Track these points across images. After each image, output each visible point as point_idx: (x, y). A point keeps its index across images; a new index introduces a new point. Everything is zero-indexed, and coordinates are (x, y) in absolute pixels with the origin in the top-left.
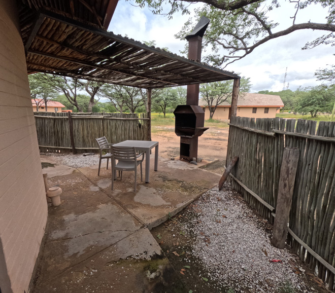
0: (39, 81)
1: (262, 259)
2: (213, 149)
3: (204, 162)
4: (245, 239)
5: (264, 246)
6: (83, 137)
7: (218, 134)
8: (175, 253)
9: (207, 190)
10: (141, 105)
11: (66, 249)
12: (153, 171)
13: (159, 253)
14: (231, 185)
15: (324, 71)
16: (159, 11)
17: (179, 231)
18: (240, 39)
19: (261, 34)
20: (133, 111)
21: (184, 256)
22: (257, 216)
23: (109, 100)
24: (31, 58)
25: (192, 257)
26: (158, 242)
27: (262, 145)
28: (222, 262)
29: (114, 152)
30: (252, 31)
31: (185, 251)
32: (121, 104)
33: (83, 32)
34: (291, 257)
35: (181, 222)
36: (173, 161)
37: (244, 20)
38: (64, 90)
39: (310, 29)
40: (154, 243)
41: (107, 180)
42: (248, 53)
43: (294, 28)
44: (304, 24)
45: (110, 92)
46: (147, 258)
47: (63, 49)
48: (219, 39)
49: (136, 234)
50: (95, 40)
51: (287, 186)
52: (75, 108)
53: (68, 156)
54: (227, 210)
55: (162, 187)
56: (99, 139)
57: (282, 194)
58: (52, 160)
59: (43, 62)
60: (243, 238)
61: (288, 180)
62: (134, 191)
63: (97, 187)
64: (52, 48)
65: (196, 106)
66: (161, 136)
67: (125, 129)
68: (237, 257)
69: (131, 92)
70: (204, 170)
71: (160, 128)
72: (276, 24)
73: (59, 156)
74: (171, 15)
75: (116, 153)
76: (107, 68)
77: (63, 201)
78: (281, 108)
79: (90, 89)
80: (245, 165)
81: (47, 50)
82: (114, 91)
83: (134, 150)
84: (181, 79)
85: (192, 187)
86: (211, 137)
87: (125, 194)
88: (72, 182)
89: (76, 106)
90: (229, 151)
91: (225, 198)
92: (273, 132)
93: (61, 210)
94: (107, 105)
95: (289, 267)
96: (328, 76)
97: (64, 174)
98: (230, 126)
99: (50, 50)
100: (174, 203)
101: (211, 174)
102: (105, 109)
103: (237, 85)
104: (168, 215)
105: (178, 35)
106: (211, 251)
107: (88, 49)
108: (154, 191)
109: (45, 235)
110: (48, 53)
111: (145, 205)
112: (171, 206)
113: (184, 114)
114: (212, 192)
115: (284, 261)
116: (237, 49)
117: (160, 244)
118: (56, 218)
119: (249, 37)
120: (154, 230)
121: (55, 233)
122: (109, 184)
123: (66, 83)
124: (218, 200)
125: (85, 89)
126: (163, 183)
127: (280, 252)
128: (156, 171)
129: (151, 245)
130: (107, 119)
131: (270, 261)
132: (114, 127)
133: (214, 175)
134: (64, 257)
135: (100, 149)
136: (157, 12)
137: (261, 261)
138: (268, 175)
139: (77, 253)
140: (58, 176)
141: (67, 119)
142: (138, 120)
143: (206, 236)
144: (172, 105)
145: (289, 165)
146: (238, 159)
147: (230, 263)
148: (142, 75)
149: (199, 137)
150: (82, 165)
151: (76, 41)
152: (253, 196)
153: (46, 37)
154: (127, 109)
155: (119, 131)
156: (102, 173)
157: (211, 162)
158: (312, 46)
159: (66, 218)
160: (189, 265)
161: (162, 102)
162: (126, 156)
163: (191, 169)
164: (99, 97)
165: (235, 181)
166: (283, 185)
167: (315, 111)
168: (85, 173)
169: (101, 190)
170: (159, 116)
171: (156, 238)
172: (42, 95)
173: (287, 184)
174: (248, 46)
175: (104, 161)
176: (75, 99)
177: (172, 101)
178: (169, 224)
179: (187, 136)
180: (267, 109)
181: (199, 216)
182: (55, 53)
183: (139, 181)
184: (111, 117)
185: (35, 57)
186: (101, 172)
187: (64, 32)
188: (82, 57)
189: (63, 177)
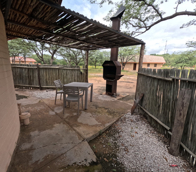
0: (20, 46)
1: (164, 164)
2: (125, 88)
3: (121, 96)
4: (151, 149)
5: (164, 154)
6: (46, 80)
7: (127, 79)
8: (105, 159)
9: (123, 114)
10: (82, 61)
11: (30, 158)
12: (89, 102)
13: (95, 161)
14: (139, 111)
15: (191, 42)
16: (94, 2)
17: (107, 143)
18: (143, 21)
19: (155, 19)
20: (77, 65)
21: (111, 162)
22: (157, 132)
23: (63, 58)
24: (11, 27)
25: (117, 163)
26: (93, 151)
27: (161, 86)
28: (138, 166)
29: (65, 90)
30: (150, 16)
31: (112, 158)
32: (70, 60)
33: (43, 6)
34: (184, 163)
35: (108, 136)
36: (102, 95)
37: (145, 10)
38: (35, 51)
39: (186, 15)
40: (91, 153)
41: (60, 107)
42: (147, 30)
43: (177, 14)
44: (183, 12)
45: (63, 53)
46: (86, 165)
47: (30, 20)
48: (130, 21)
49: (79, 146)
50: (52, 13)
51: (182, 115)
52: (43, 62)
53: (36, 91)
54: (137, 128)
55: (95, 112)
56: (56, 81)
57: (178, 120)
58: (26, 94)
59: (19, 31)
60: (150, 148)
61: (183, 111)
62: (78, 115)
63: (54, 112)
64: (23, 19)
65: (116, 61)
66: (93, 79)
67: (72, 75)
68: (147, 163)
69: (76, 53)
70: (121, 101)
71: (93, 75)
72: (164, 13)
73: (31, 91)
74: (101, 5)
75: (66, 90)
76: (61, 35)
77: (31, 121)
78: (164, 64)
79: (51, 51)
80: (149, 99)
81: (20, 21)
82: (66, 52)
83: (77, 88)
84: (108, 44)
85: (114, 112)
86: (124, 80)
87: (72, 117)
88: (38, 109)
89: (43, 61)
90: (137, 90)
91: (136, 120)
92: (171, 78)
93: (29, 128)
94: (62, 61)
95: (183, 170)
96: (194, 45)
97: (33, 103)
98: (138, 74)
99: (22, 21)
100: (103, 123)
101: (125, 103)
102: (61, 63)
103: (143, 48)
104: (100, 132)
105: (105, 18)
106: (130, 158)
107: (48, 20)
108: (91, 115)
109: (17, 147)
110: (21, 23)
111: (85, 125)
112: (102, 126)
113: (108, 66)
114: (127, 116)
115: (180, 166)
116: (140, 27)
117: (95, 153)
118: (25, 133)
119: (148, 21)
120: (91, 142)
121: (24, 145)
122: (61, 110)
123: (37, 47)
124: (132, 121)
125: (48, 51)
126: (96, 110)
127: (175, 159)
128: (91, 101)
129: (89, 154)
130: (61, 69)
131: (170, 166)
132: (65, 74)
133: (127, 104)
134: (29, 164)
135: (56, 88)
136: (93, 2)
137: (164, 166)
138: (166, 107)
139: (38, 161)
140: (29, 105)
141: (36, 68)
142: (80, 69)
143: (125, 147)
144: (100, 61)
145: (184, 101)
146: (144, 95)
147: (143, 167)
148: (83, 41)
149: (117, 81)
150: (45, 97)
151: (39, 14)
152: (154, 119)
153: (18, 10)
154: (73, 64)
155: (69, 76)
156: (58, 103)
157: (125, 96)
158: (187, 26)
159: (32, 134)
160: (115, 169)
161: (94, 60)
162: (73, 93)
163: (113, 100)
164: (57, 56)
165: (141, 109)
166: (179, 114)
167: (183, 66)
168: (47, 102)
169: (57, 114)
170: (92, 68)
171: (92, 148)
172: (23, 54)
173: (182, 114)
174: (147, 26)
175: (59, 95)
176: (42, 57)
177: (100, 59)
178: (100, 138)
179: (110, 80)
180: (156, 65)
181: (120, 132)
182: (26, 24)
183: (80, 108)
184: (63, 67)
185: (13, 27)
186: (56, 102)
187: (30, 6)
188: (44, 27)
189: (32, 105)
